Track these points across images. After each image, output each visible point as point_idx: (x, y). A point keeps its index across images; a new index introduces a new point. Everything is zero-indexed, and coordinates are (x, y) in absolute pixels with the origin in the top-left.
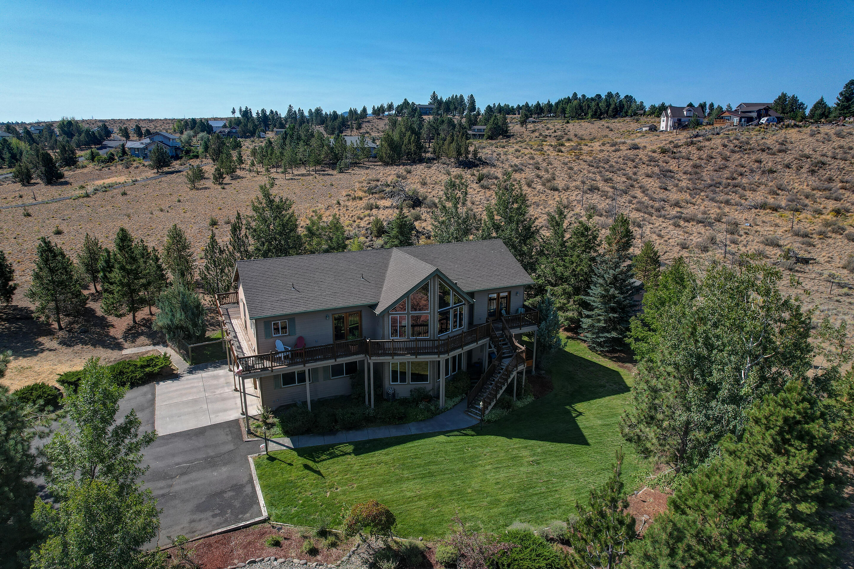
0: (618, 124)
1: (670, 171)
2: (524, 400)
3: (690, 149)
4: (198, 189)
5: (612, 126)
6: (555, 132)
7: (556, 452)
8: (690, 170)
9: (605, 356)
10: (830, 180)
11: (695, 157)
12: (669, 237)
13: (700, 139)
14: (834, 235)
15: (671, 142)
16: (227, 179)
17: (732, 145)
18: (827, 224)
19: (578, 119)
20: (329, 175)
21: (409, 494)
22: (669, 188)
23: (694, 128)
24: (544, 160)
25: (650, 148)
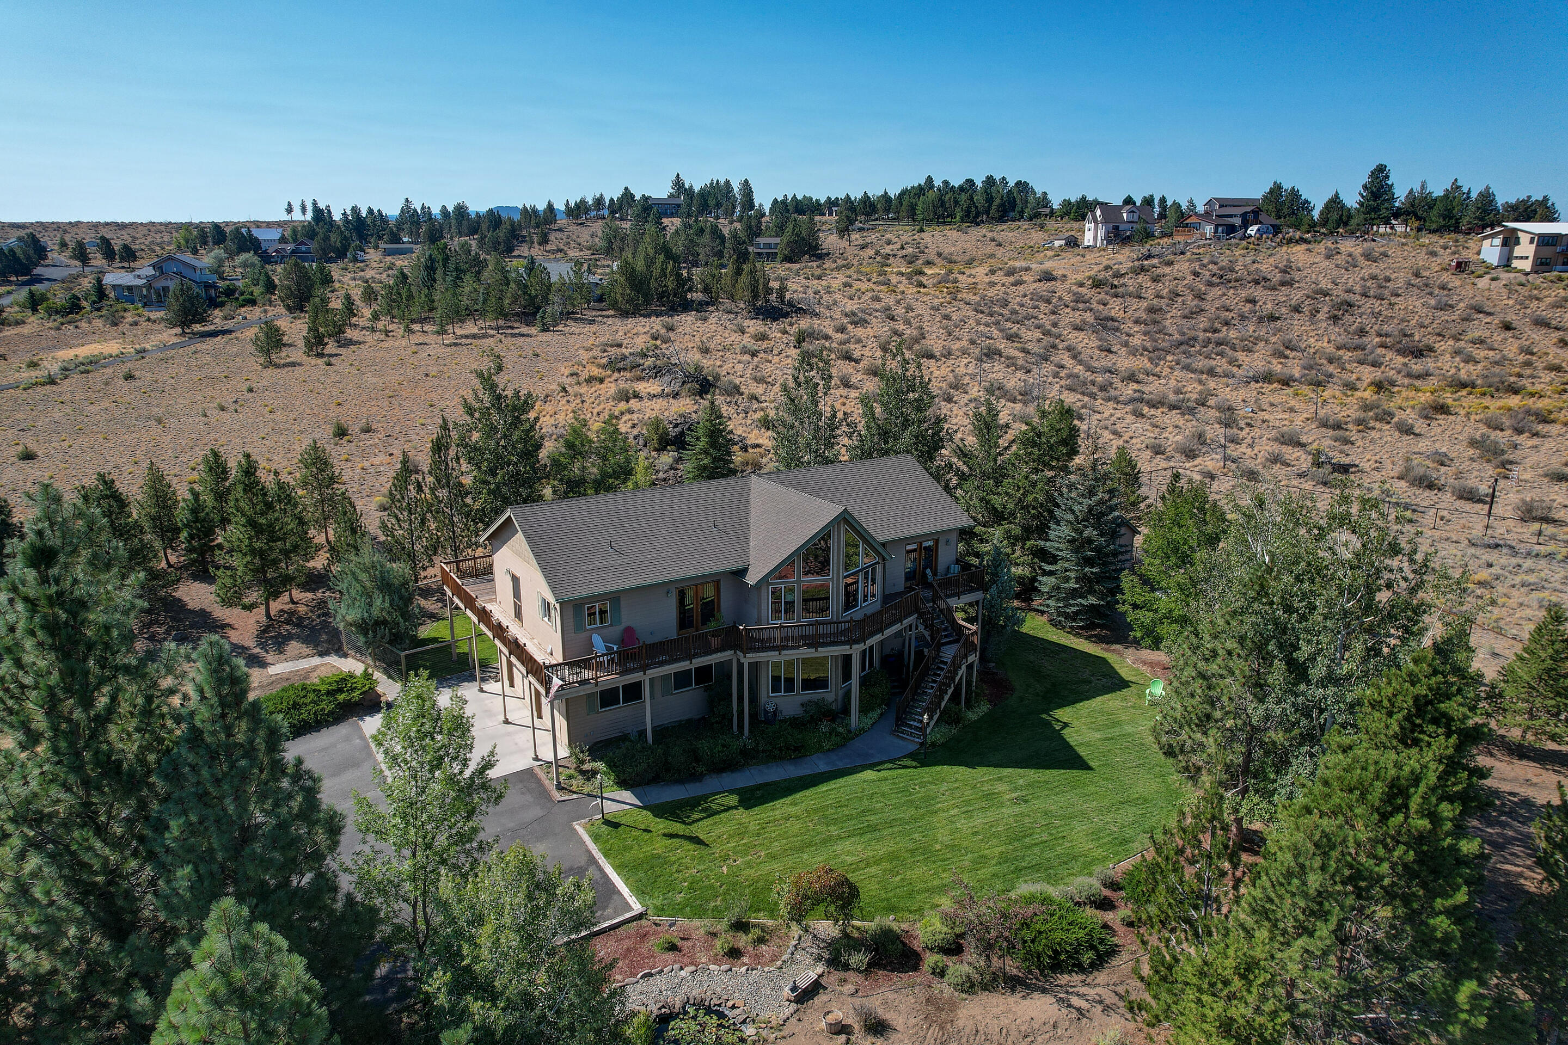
0: (1006, 232)
1: (1113, 319)
2: (977, 710)
3: (1140, 280)
4: (277, 366)
5: (1000, 237)
6: (902, 248)
7: (1047, 782)
8: (1144, 316)
9: (1078, 635)
10: (1362, 332)
11: (1149, 294)
12: (1131, 434)
13: (1155, 261)
14: (1378, 425)
15: (1107, 268)
16: (331, 348)
17: (1207, 273)
18: (1366, 407)
19: (939, 224)
20: (523, 335)
21: (849, 859)
22: (1114, 349)
23: (1142, 242)
24: (898, 302)
25: (1073, 278)
